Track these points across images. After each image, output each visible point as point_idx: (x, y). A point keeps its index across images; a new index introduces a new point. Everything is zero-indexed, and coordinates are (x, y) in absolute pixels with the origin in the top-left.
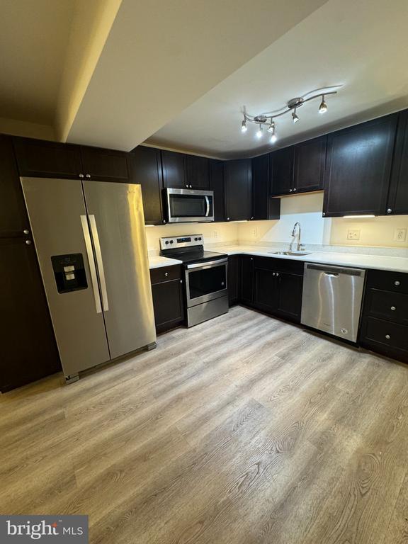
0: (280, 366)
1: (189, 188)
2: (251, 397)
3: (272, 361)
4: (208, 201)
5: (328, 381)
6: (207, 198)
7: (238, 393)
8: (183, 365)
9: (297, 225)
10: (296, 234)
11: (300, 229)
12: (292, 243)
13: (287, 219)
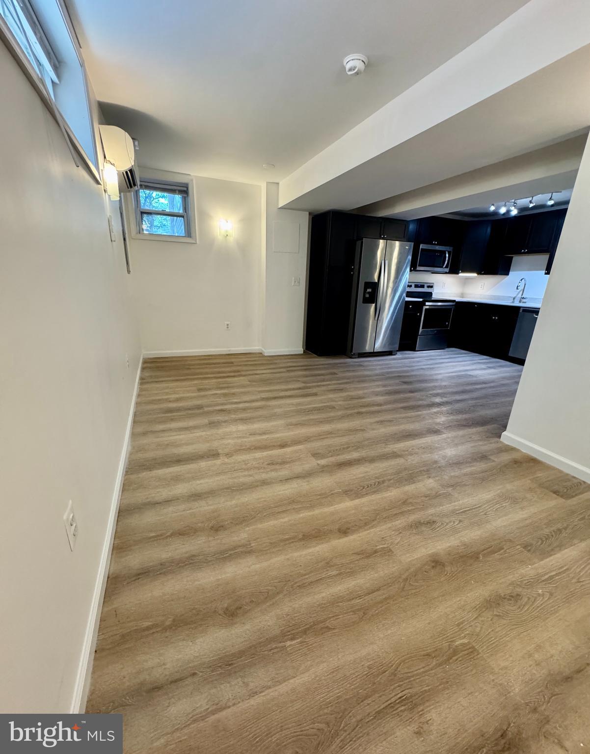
1: (435, 244)
4: (447, 255)
6: (447, 252)
9: (523, 280)
10: (521, 288)
11: (525, 284)
12: (516, 297)
13: (515, 275)
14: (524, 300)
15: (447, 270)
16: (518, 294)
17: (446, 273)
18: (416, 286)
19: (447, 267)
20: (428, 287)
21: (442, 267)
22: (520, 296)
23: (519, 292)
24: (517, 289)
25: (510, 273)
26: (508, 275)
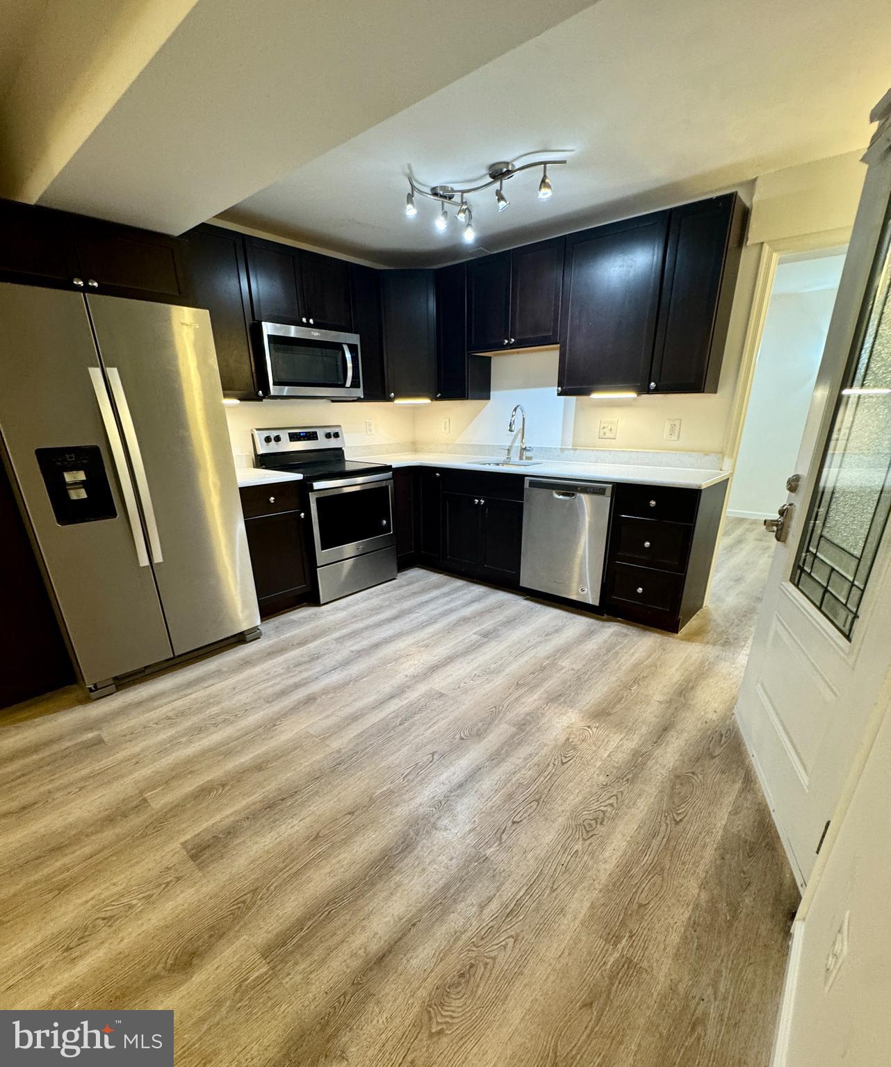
0: (479, 646)
1: (308, 325)
2: (430, 686)
3: (467, 641)
4: (348, 355)
5: (548, 658)
6: (345, 348)
7: (409, 683)
8: (314, 658)
9: (518, 410)
10: (517, 427)
11: (524, 418)
12: (511, 446)
13: (501, 398)
14: (526, 454)
15: (359, 392)
16: (514, 441)
17: (359, 400)
18: (294, 437)
19: (355, 384)
20: (328, 436)
21: (343, 386)
22: (518, 444)
23: (516, 436)
24: (511, 430)
25: (492, 393)
26: (488, 398)
